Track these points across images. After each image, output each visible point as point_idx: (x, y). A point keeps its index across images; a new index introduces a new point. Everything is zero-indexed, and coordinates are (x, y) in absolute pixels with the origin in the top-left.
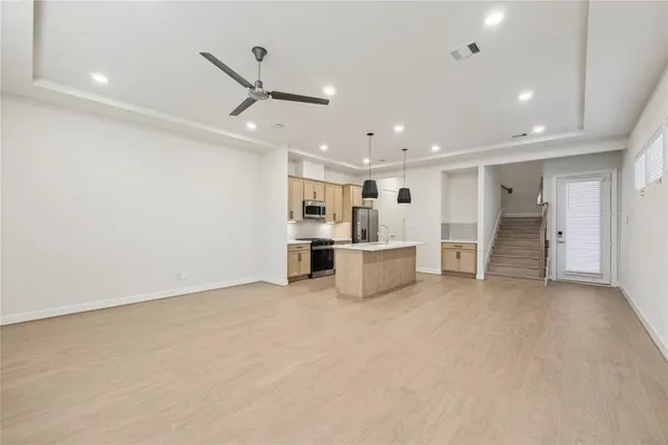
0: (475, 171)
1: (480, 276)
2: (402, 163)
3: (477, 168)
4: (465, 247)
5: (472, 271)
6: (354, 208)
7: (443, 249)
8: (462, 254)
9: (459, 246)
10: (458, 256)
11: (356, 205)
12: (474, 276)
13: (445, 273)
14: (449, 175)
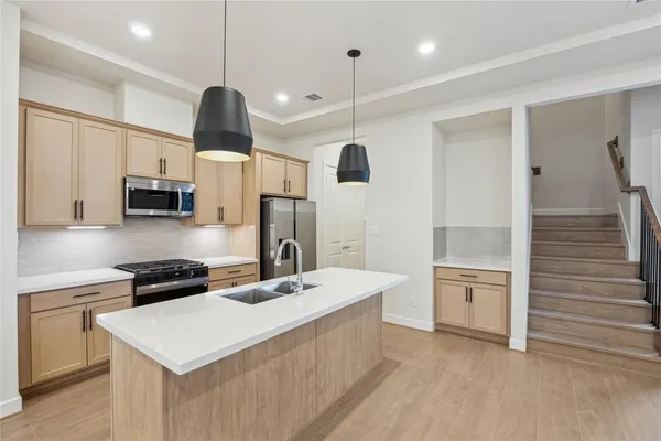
0: (503, 121)
1: (518, 341)
2: (348, 104)
3: (509, 111)
4: (482, 278)
5: (498, 329)
6: (262, 197)
7: (436, 279)
8: (476, 293)
9: (470, 275)
10: (469, 297)
11: (267, 190)
12: (503, 341)
13: (441, 329)
14: (445, 131)
